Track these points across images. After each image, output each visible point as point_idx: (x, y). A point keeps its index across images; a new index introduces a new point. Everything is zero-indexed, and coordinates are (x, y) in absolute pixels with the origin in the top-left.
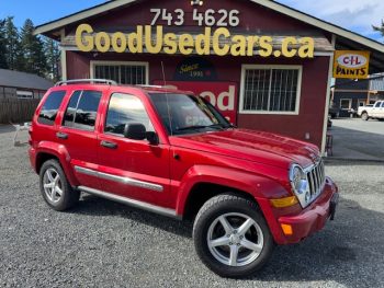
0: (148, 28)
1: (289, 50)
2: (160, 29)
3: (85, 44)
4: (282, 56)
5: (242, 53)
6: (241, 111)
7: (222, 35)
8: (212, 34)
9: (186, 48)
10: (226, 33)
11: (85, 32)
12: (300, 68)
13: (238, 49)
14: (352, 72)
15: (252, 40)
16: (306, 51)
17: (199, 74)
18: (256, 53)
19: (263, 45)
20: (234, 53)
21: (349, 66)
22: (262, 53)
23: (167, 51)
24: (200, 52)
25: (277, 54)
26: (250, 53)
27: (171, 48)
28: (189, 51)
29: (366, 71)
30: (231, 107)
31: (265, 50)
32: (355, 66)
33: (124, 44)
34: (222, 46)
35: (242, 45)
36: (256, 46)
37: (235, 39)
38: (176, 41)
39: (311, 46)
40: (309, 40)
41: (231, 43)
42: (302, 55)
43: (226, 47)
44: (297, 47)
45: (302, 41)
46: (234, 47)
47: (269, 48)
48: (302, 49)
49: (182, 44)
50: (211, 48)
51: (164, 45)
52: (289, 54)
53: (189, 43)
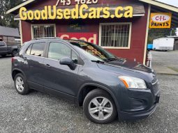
0: (49, 7)
1: (119, 14)
2: (54, 7)
3: (24, 16)
4: (115, 18)
5: (94, 17)
7: (84, 8)
8: (79, 8)
9: (67, 16)
10: (86, 7)
11: (23, 11)
12: (130, 23)
13: (92, 15)
15: (99, 10)
16: (128, 14)
17: (79, 28)
18: (101, 16)
19: (105, 12)
20: (90, 17)
21: (159, 21)
22: (104, 16)
24: (74, 17)
25: (112, 16)
26: (98, 17)
27: (60, 16)
31: (106, 15)
32: (162, 21)
33: (39, 16)
34: (84, 14)
35: (94, 13)
36: (102, 13)
37: (90, 10)
38: (62, 13)
39: (131, 11)
40: (131, 8)
41: (88, 12)
42: (126, 16)
43: (86, 14)
44: (123, 12)
45: (126, 8)
46: (90, 14)
47: (108, 13)
48: (126, 13)
49: (65, 14)
50: (79, 15)
51: (57, 15)
52: (119, 16)
53: (68, 13)
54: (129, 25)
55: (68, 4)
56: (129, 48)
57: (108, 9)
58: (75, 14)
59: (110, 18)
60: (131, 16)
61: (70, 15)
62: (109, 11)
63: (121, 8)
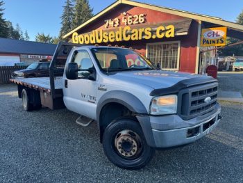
0: (96, 31)
1: (160, 34)
2: (101, 31)
3: (76, 40)
5: (136, 38)
7: (127, 30)
8: (122, 30)
9: (112, 38)
10: (129, 28)
11: (75, 35)
12: (179, 42)
13: (134, 36)
14: (214, 42)
15: (141, 30)
16: (170, 33)
18: (143, 37)
19: (146, 32)
20: (133, 39)
21: (211, 38)
22: (146, 37)
23: (104, 41)
24: (118, 40)
25: (154, 37)
26: (140, 38)
27: (106, 39)
28: (113, 40)
31: (148, 35)
32: (215, 38)
33: (88, 40)
34: (127, 36)
35: (136, 34)
36: (143, 34)
37: (133, 31)
38: (108, 36)
39: (173, 31)
40: (172, 27)
41: (131, 34)
42: (168, 36)
43: (129, 36)
44: (165, 31)
47: (150, 34)
48: (167, 32)
49: (110, 37)
50: (122, 38)
51: (103, 38)
52: (160, 36)
53: (113, 36)
54: (177, 44)
55: (115, 25)
56: (178, 69)
57: (149, 29)
58: (119, 37)
59: (151, 38)
60: (172, 35)
61: (115, 38)
62: (151, 31)
63: (162, 28)
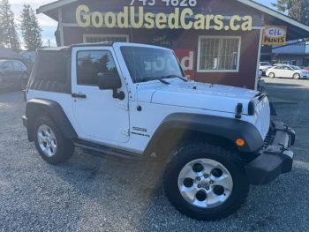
0: (132, 9)
1: (235, 25)
2: (141, 8)
3: (84, 21)
4: (230, 30)
5: (202, 27)
6: (198, 71)
7: (187, 14)
8: (180, 13)
9: (161, 24)
10: (190, 12)
11: (83, 11)
13: (199, 25)
14: (275, 41)
15: (209, 18)
16: (247, 26)
17: (167, 43)
18: (212, 27)
19: (216, 21)
20: (196, 27)
21: (273, 36)
22: (216, 28)
23: (147, 26)
24: (171, 26)
25: (227, 28)
26: (208, 27)
27: (150, 24)
28: (163, 26)
29: (284, 39)
30: (191, 67)
31: (219, 25)
32: (277, 36)
33: (114, 21)
34: (187, 22)
35: (202, 21)
36: (212, 22)
37: (197, 17)
38: (154, 19)
39: (250, 23)
40: (249, 18)
41: (194, 20)
42: (244, 29)
43: (191, 23)
44: (240, 23)
45: (245, 18)
46: (196, 23)
47: (221, 23)
48: (244, 24)
49: (158, 21)
50: (180, 24)
51: (145, 22)
52: (235, 28)
53: (164, 21)
55: (150, 4)
56: (237, 71)
57: (221, 17)
58: (173, 23)
59: (223, 30)
60: (250, 28)
61: (167, 24)
62: (222, 20)
63: (238, 18)
